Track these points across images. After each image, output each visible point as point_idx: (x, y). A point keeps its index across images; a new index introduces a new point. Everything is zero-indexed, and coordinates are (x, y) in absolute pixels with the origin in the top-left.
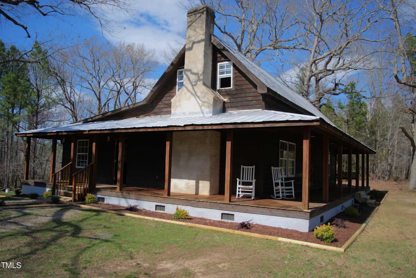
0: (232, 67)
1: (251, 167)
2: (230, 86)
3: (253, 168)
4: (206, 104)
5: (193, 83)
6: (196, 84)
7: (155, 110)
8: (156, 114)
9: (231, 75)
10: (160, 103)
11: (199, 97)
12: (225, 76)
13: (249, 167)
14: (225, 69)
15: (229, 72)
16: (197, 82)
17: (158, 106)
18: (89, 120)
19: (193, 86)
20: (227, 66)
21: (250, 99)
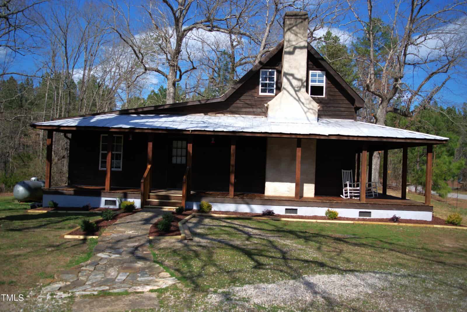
0: (325, 77)
1: (349, 171)
2: (323, 95)
3: (350, 172)
4: (311, 111)
5: (296, 89)
6: (300, 90)
7: (231, 108)
8: (233, 113)
9: (324, 84)
10: (238, 101)
11: (303, 103)
12: (317, 84)
13: (347, 171)
14: (317, 78)
15: (322, 82)
16: (300, 88)
17: (234, 105)
18: (130, 111)
19: (296, 91)
20: (319, 76)
21: (343, 109)
